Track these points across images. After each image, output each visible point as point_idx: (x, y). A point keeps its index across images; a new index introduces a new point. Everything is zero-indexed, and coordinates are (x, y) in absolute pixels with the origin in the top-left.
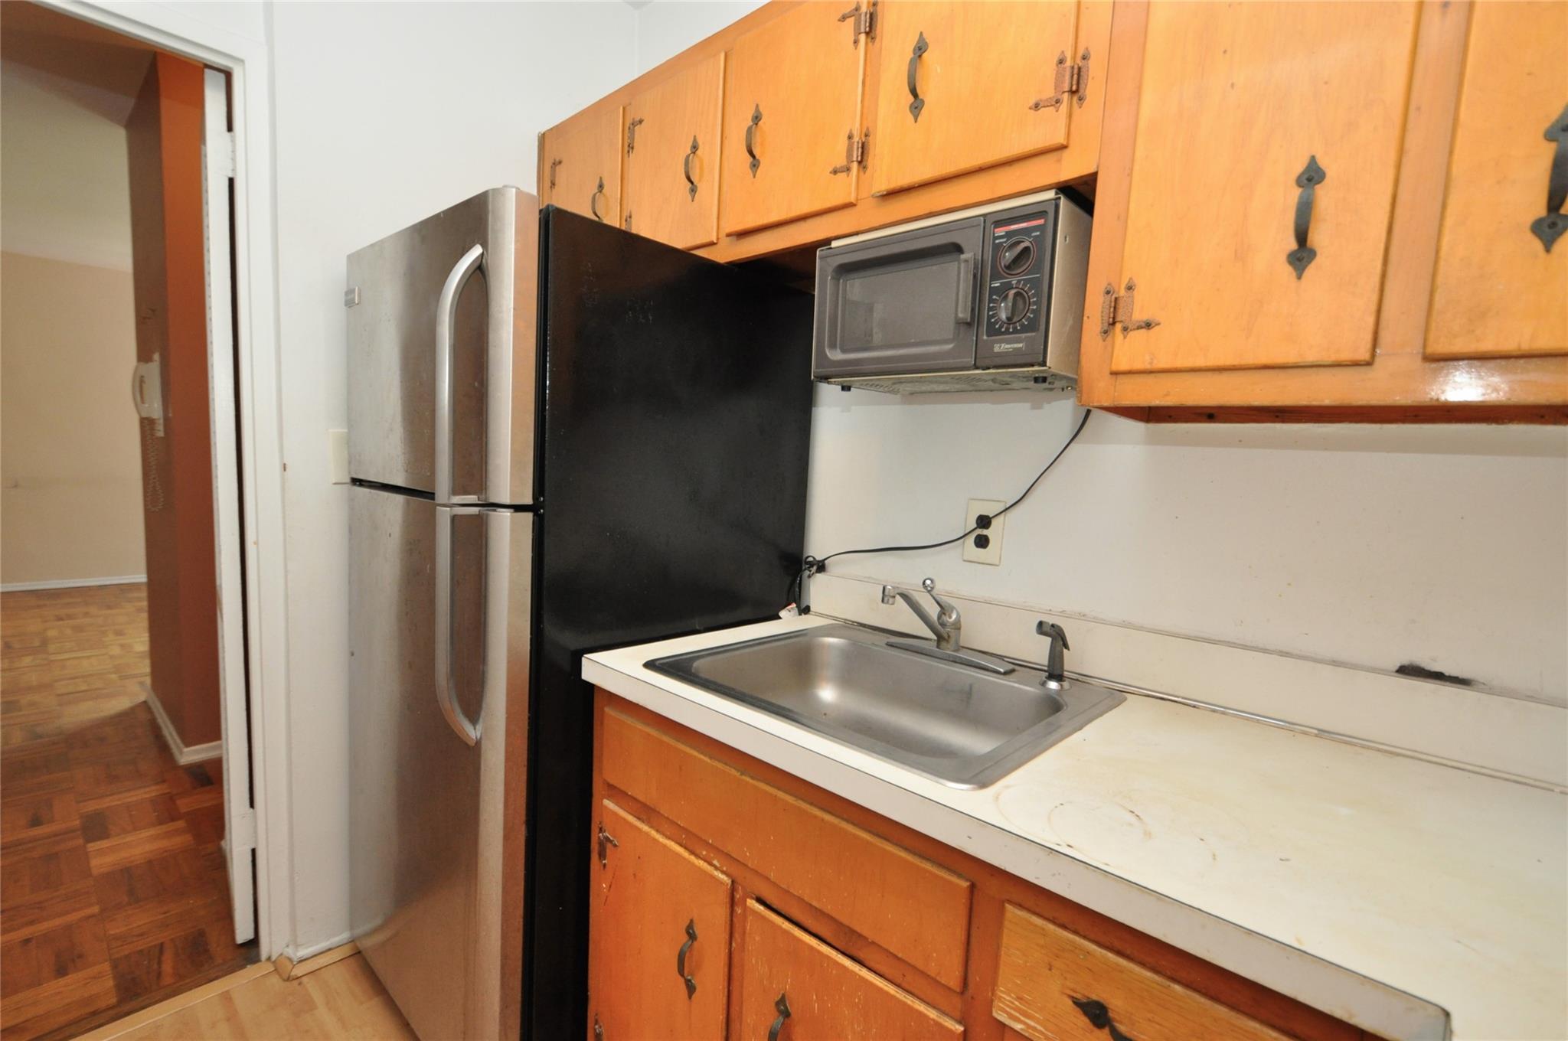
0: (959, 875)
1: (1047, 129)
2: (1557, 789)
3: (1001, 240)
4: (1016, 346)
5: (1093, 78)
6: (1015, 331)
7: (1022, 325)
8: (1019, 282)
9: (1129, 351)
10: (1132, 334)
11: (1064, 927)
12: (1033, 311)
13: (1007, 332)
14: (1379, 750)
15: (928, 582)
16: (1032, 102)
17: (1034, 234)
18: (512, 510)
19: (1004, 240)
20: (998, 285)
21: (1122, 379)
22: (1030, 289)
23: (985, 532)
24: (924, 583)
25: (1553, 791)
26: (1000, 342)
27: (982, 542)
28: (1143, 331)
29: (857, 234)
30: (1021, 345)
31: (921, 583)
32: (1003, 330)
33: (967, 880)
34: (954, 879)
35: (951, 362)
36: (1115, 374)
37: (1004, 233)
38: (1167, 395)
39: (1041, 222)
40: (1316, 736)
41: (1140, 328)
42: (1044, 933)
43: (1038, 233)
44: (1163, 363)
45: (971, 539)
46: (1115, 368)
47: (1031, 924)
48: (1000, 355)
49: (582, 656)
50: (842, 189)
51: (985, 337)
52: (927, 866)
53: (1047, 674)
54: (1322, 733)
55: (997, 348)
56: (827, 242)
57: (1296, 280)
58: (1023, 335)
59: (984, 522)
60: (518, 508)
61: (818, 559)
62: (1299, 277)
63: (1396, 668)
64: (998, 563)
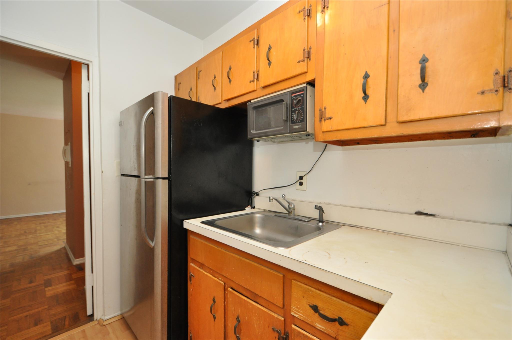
0: (281, 273)
1: (302, 68)
2: (460, 245)
3: (293, 98)
4: (299, 126)
5: (312, 54)
6: (299, 122)
7: (300, 120)
8: (299, 109)
9: (326, 126)
10: (326, 121)
11: (306, 285)
12: (303, 117)
13: (297, 123)
14: (411, 237)
15: (283, 196)
16: (298, 61)
17: (301, 96)
18: (162, 179)
19: (294, 98)
20: (293, 110)
21: (325, 133)
22: (301, 111)
23: (302, 181)
25: (459, 246)
26: (295, 125)
27: (301, 184)
28: (329, 120)
29: (257, 98)
30: (300, 126)
32: (296, 122)
33: (282, 274)
34: (279, 274)
35: (283, 132)
36: (323, 132)
37: (294, 96)
38: (337, 137)
39: (303, 92)
40: (394, 234)
41: (328, 119)
42: (301, 287)
43: (302, 95)
44: (334, 129)
45: (298, 183)
46: (323, 131)
47: (298, 284)
48: (296, 129)
49: (183, 221)
50: (253, 86)
51: (291, 124)
52: (272, 271)
54: (396, 233)
55: (295, 127)
56: (250, 101)
57: (365, 104)
58: (301, 123)
59: (301, 178)
60: (164, 178)
61: (256, 192)
62: (366, 103)
63: (415, 213)
64: (306, 190)
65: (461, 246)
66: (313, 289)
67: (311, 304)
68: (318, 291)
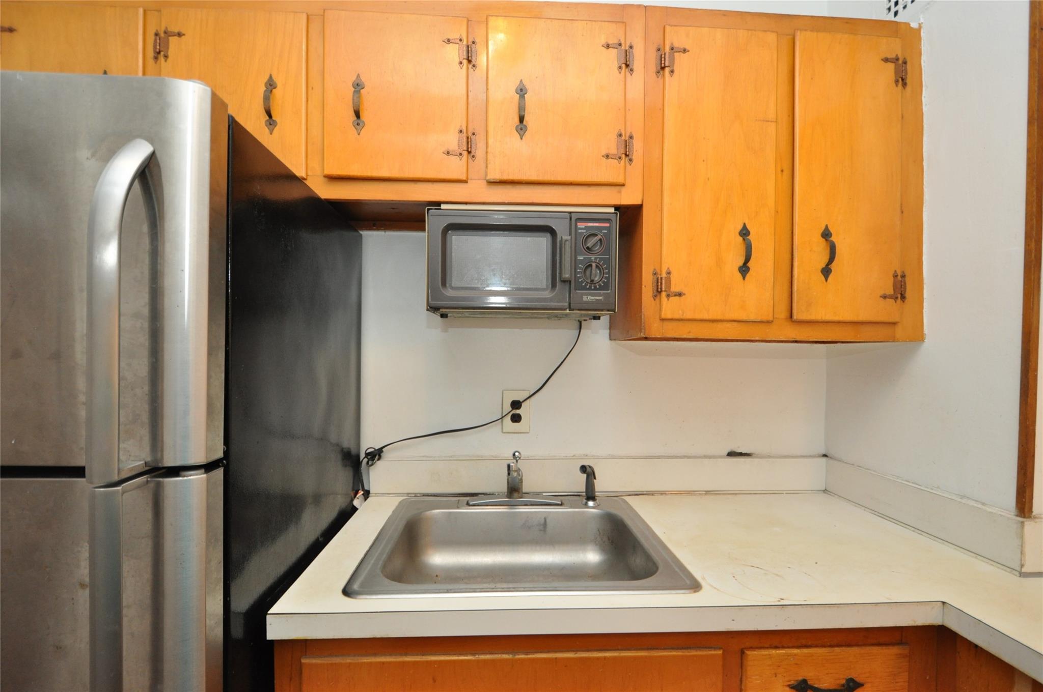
0: (715, 649)
1: (610, 171)
2: (784, 492)
3: (582, 231)
4: (597, 298)
5: (636, 151)
6: (596, 289)
7: (600, 285)
8: (596, 259)
9: (669, 307)
10: (671, 299)
12: (606, 278)
13: (590, 289)
14: (729, 494)
15: (517, 454)
16: (604, 152)
17: (603, 231)
19: (585, 231)
20: (582, 258)
21: (666, 323)
22: (604, 264)
23: (518, 412)
24: (514, 455)
25: (783, 493)
26: (587, 295)
27: (516, 419)
28: (677, 297)
29: (466, 203)
30: (601, 298)
31: (511, 455)
32: (588, 287)
33: (720, 649)
34: (713, 652)
35: (553, 304)
36: (663, 320)
37: (584, 227)
38: (690, 332)
39: (608, 225)
40: (705, 494)
41: (675, 295)
42: (770, 657)
43: (606, 231)
44: (689, 315)
45: (509, 417)
46: (663, 316)
47: (763, 655)
48: (586, 302)
49: (265, 614)
50: (455, 167)
51: (577, 291)
52: (693, 653)
53: (586, 497)
54: (707, 492)
55: (585, 299)
56: (438, 204)
57: (742, 280)
58: (602, 292)
59: (516, 405)
62: (744, 278)
63: (726, 454)
64: (528, 431)
65: (786, 493)
66: (796, 651)
67: (792, 682)
68: (805, 651)
